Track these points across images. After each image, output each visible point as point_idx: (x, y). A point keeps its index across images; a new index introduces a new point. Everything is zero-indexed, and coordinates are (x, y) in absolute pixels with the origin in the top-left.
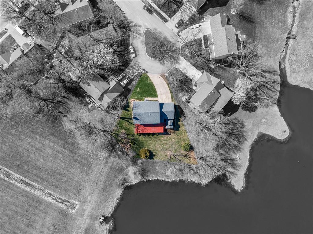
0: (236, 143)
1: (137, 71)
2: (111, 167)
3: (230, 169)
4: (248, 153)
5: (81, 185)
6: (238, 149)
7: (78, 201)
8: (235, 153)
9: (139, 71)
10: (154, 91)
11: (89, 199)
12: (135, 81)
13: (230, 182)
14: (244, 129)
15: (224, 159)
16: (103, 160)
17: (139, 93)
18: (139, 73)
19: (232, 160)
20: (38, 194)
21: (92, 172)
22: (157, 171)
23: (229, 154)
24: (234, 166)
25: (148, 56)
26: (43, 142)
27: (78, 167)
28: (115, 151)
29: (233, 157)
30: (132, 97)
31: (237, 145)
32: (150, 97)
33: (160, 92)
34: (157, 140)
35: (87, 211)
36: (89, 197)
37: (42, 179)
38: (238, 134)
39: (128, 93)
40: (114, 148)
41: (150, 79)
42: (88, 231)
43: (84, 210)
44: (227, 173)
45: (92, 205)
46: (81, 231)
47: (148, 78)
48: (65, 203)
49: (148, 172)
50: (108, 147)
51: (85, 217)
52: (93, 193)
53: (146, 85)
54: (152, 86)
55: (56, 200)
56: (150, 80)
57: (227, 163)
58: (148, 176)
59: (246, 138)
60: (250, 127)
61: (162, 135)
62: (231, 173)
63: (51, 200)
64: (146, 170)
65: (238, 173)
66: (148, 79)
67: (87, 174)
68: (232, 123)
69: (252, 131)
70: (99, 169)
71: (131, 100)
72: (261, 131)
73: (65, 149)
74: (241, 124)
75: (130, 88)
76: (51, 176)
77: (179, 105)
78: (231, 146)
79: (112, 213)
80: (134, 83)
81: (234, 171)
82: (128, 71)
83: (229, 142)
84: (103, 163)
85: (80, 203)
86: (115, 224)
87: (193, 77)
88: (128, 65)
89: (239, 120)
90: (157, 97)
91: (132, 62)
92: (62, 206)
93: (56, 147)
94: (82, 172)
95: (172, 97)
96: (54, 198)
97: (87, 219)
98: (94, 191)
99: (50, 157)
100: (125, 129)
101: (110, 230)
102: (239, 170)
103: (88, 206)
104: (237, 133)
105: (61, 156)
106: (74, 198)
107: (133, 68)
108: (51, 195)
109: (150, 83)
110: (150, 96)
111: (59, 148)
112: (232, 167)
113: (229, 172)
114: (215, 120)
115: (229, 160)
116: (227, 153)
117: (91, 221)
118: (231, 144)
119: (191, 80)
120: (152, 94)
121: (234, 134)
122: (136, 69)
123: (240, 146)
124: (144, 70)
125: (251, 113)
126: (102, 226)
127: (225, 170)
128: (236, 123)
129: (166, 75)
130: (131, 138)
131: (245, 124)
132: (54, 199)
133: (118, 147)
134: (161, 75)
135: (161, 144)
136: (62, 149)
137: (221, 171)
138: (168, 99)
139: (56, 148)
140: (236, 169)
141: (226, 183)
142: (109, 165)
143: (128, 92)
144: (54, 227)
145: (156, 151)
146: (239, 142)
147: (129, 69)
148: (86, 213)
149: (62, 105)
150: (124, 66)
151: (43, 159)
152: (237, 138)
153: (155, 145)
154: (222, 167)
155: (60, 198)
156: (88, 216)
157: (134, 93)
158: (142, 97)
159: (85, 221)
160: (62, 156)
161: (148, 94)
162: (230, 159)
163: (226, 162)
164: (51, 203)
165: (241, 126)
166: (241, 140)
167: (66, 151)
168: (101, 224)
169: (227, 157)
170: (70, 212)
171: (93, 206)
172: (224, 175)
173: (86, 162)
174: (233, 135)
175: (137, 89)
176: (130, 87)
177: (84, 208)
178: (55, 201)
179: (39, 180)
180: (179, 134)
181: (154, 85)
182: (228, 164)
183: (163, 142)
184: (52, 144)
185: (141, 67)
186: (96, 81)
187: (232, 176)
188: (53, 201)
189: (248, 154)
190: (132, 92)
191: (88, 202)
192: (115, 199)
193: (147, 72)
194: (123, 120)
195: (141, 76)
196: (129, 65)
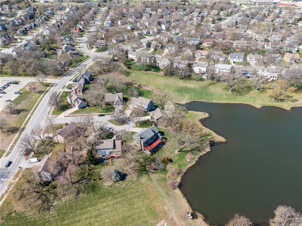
2: (157, 180)
5: (151, 209)
7: (161, 219)
11: (167, 209)
13: (217, 141)
16: (148, 181)
19: (204, 134)
21: (149, 194)
22: (182, 164)
24: (208, 135)
25: (119, 126)
26: (97, 208)
27: (137, 200)
28: (149, 171)
34: (163, 151)
35: (174, 217)
36: (164, 207)
40: (146, 171)
41: (129, 131)
43: (172, 219)
45: (172, 210)
50: (142, 173)
51: (178, 223)
52: (164, 203)
57: (205, 137)
58: (182, 171)
59: (196, 124)
60: (192, 121)
61: (163, 147)
65: (214, 136)
67: (148, 198)
69: (195, 121)
70: (151, 187)
72: (198, 119)
73: (117, 199)
79: (190, 208)
84: (149, 183)
85: (164, 219)
87: (147, 119)
93: (109, 203)
94: (143, 201)
97: (181, 222)
98: (163, 201)
99: (111, 212)
101: (204, 220)
103: (171, 213)
105: (118, 205)
106: (156, 222)
111: (112, 202)
113: (210, 138)
117: (185, 222)
122: (118, 133)
125: (186, 118)
130: (149, 160)
133: (148, 168)
134: (133, 127)
135: (168, 151)
137: (207, 141)
140: (211, 135)
141: (216, 143)
142: (154, 180)
145: (169, 157)
148: (176, 219)
149: (92, 176)
153: (165, 154)
156: (179, 220)
163: (203, 137)
171: (174, 210)
172: (211, 141)
173: (139, 193)
177: (171, 217)
180: (169, 141)
183: (167, 149)
184: (105, 204)
185: (119, 131)
187: (214, 139)
191: (168, 210)
192: (182, 198)
193: (125, 130)
196: (113, 134)
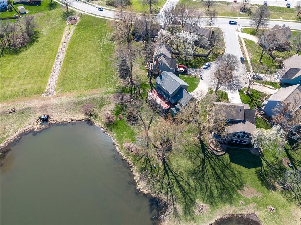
0: (216, 192)
2: (103, 98)
3: (180, 208)
4: (218, 217)
5: (73, 90)
6: (211, 200)
8: (204, 200)
9: (198, 75)
10: (193, 89)
11: (62, 98)
12: (187, 76)
14: (239, 191)
15: (186, 191)
16: (106, 91)
18: (196, 75)
19: (193, 202)
21: (90, 91)
22: (122, 134)
23: (195, 193)
24: (187, 210)
25: (214, 74)
26: (97, 61)
27: (90, 83)
28: (120, 94)
29: (196, 201)
31: (213, 195)
36: (65, 97)
37: (67, 70)
38: (226, 188)
40: (122, 92)
42: (28, 110)
43: (49, 99)
44: (171, 208)
47: (198, 81)
49: (115, 128)
50: (120, 89)
51: (42, 102)
52: (70, 97)
53: (192, 83)
54: (195, 86)
56: (199, 83)
57: (183, 199)
59: (233, 202)
60: (248, 197)
62: (176, 212)
64: (116, 126)
65: (181, 222)
67: (86, 89)
68: (232, 171)
69: (247, 202)
70: (96, 92)
74: (241, 183)
76: (72, 74)
78: (207, 189)
79: (54, 122)
81: (181, 214)
82: (191, 70)
83: (209, 183)
84: (103, 92)
85: (56, 95)
86: (42, 130)
89: (242, 177)
94: (86, 86)
97: (41, 104)
98: (73, 97)
100: (144, 91)
102: (188, 221)
103: (55, 99)
104: (227, 185)
105: (93, 72)
109: (196, 84)
112: (183, 208)
114: (216, 149)
115: (188, 198)
116: (196, 190)
117: (39, 108)
118: (210, 187)
120: (189, 89)
121: (222, 182)
123: (217, 201)
125: (262, 187)
126: (36, 121)
127: (173, 202)
128: (236, 177)
129: (213, 90)
131: (245, 188)
137: (169, 198)
139: (97, 67)
140: (185, 216)
142: (104, 96)
144: (24, 91)
146: (220, 196)
147: (193, 70)
148: (47, 102)
150: (191, 67)
152: (221, 189)
154: (174, 196)
156: (44, 104)
159: (39, 104)
162: (191, 199)
163: (184, 195)
165: (238, 184)
166: (224, 196)
168: (38, 119)
169: (191, 194)
172: (166, 206)
174: (220, 182)
177: (52, 99)
181: (197, 87)
182: (184, 201)
187: (172, 216)
189: (216, 219)
194: (151, 86)
195: (195, 77)
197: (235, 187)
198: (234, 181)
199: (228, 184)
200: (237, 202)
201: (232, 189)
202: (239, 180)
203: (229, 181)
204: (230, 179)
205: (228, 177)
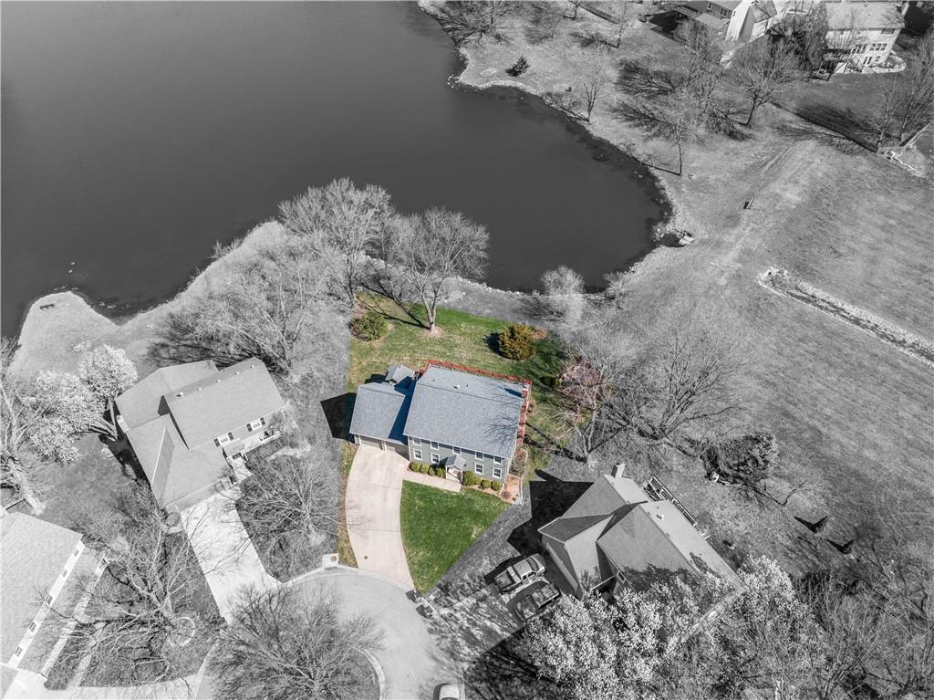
1: (458, 615)
7: (759, 287)
9: (445, 612)
10: (410, 510)
11: (723, 278)
12: (481, 570)
14: (158, 340)
17: (476, 516)
18: (450, 605)
20: (902, 330)
22: (491, 305)
25: (378, 669)
26: (910, 470)
30: (514, 511)
32: (435, 489)
33: (385, 499)
35: (731, 258)
36: (724, 284)
37: (895, 367)
39: (526, 529)
41: (411, 563)
42: (731, 223)
43: (740, 261)
45: (715, 266)
46: (752, 224)
47: (417, 570)
48: (806, 296)
49: (521, 309)
51: (738, 247)
52: (710, 288)
53: (435, 543)
54: (411, 529)
55: (834, 307)
56: (409, 559)
58: (522, 300)
59: (169, 320)
60: (138, 342)
63: (854, 311)
64: (525, 314)
66: (420, 564)
69: (140, 333)
71: (520, 501)
72: (113, 324)
73: (813, 429)
74: (159, 355)
75: (511, 548)
76: (861, 366)
77: (332, 439)
79: (653, 251)
80: (486, 562)
82: (497, 628)
85: (755, 282)
87: (225, 517)
88: (493, 656)
90: (407, 484)
91: (466, 666)
92: (810, 289)
93: (852, 443)
95: (349, 467)
96: (842, 313)
97: (731, 244)
101: (666, 221)
103: (728, 267)
105: (828, 411)
106: (773, 298)
107: (472, 635)
108: (857, 321)
109: (416, 545)
110: (435, 494)
111: (836, 434)
117: (720, 238)
119: (238, 506)
120: (422, 498)
122: (455, 626)
124: (422, 611)
126: (688, 230)
129: (334, 559)
130: (552, 396)
131: (144, 352)
132: (843, 310)
134: (355, 565)
136: (824, 430)
138: (366, 464)
139: (851, 439)
140: (253, 262)
143: (523, 534)
144: (835, 252)
145: (477, 347)
147: (489, 632)
148: (733, 254)
150: (514, 654)
151: (899, 418)
155: (821, 307)
156: (728, 248)
157: (500, 523)
158: (470, 500)
159: (737, 240)
160: (822, 409)
161: (439, 501)
164: (853, 303)
165: (163, 353)
167: (807, 419)
168: (688, 233)
170: (786, 272)
171: (713, 263)
175: (480, 534)
176: (510, 551)
177: (739, 265)
178: (840, 305)
179: (905, 366)
180: (377, 367)
181: (403, 530)
184: (868, 453)
185: (430, 631)
186: (659, 571)
187: (275, 251)
188: (848, 307)
190: (505, 530)
191: (726, 274)
192: (639, 272)
193: (411, 596)
195: (445, 589)
196: (484, 656)
197: (169, 343)
198: (172, 351)
199: (187, 340)
200: (159, 324)
201: (175, 336)
202: (163, 358)
203: (185, 345)
204: (182, 349)
205: (190, 349)
